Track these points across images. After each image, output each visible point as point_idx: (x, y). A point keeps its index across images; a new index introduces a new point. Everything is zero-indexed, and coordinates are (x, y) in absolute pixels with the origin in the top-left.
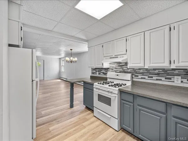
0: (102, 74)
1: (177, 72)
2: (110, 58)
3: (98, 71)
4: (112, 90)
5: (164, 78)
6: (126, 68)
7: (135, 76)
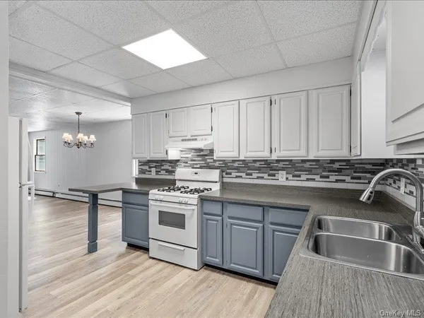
0: (163, 172)
1: (281, 165)
2: (182, 140)
3: (155, 167)
4: (187, 200)
5: (267, 175)
6: (212, 161)
7: (226, 174)
